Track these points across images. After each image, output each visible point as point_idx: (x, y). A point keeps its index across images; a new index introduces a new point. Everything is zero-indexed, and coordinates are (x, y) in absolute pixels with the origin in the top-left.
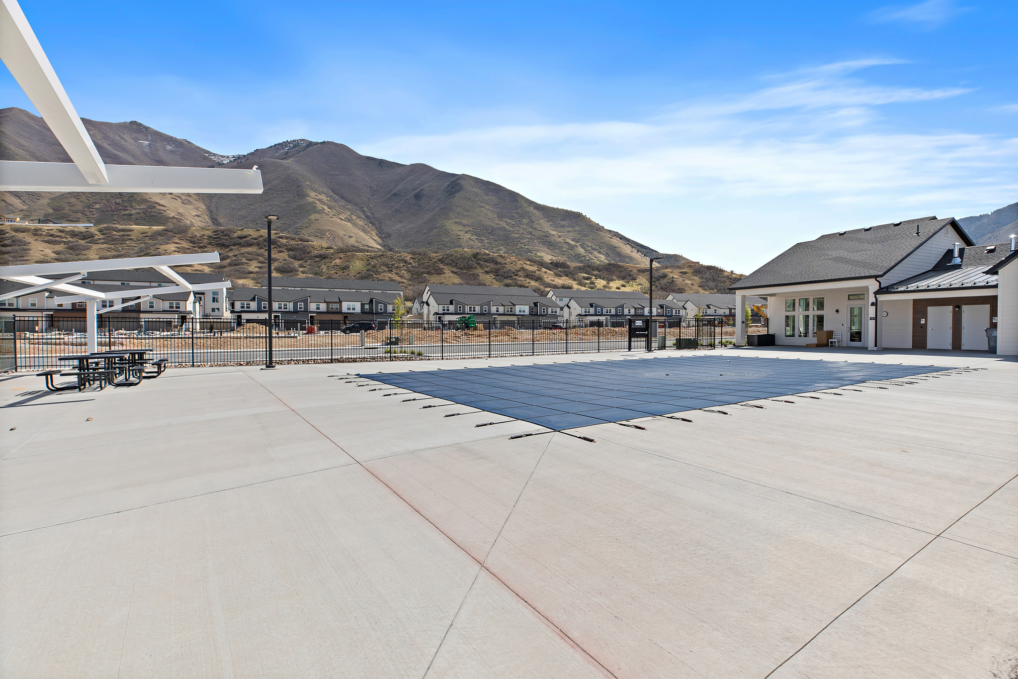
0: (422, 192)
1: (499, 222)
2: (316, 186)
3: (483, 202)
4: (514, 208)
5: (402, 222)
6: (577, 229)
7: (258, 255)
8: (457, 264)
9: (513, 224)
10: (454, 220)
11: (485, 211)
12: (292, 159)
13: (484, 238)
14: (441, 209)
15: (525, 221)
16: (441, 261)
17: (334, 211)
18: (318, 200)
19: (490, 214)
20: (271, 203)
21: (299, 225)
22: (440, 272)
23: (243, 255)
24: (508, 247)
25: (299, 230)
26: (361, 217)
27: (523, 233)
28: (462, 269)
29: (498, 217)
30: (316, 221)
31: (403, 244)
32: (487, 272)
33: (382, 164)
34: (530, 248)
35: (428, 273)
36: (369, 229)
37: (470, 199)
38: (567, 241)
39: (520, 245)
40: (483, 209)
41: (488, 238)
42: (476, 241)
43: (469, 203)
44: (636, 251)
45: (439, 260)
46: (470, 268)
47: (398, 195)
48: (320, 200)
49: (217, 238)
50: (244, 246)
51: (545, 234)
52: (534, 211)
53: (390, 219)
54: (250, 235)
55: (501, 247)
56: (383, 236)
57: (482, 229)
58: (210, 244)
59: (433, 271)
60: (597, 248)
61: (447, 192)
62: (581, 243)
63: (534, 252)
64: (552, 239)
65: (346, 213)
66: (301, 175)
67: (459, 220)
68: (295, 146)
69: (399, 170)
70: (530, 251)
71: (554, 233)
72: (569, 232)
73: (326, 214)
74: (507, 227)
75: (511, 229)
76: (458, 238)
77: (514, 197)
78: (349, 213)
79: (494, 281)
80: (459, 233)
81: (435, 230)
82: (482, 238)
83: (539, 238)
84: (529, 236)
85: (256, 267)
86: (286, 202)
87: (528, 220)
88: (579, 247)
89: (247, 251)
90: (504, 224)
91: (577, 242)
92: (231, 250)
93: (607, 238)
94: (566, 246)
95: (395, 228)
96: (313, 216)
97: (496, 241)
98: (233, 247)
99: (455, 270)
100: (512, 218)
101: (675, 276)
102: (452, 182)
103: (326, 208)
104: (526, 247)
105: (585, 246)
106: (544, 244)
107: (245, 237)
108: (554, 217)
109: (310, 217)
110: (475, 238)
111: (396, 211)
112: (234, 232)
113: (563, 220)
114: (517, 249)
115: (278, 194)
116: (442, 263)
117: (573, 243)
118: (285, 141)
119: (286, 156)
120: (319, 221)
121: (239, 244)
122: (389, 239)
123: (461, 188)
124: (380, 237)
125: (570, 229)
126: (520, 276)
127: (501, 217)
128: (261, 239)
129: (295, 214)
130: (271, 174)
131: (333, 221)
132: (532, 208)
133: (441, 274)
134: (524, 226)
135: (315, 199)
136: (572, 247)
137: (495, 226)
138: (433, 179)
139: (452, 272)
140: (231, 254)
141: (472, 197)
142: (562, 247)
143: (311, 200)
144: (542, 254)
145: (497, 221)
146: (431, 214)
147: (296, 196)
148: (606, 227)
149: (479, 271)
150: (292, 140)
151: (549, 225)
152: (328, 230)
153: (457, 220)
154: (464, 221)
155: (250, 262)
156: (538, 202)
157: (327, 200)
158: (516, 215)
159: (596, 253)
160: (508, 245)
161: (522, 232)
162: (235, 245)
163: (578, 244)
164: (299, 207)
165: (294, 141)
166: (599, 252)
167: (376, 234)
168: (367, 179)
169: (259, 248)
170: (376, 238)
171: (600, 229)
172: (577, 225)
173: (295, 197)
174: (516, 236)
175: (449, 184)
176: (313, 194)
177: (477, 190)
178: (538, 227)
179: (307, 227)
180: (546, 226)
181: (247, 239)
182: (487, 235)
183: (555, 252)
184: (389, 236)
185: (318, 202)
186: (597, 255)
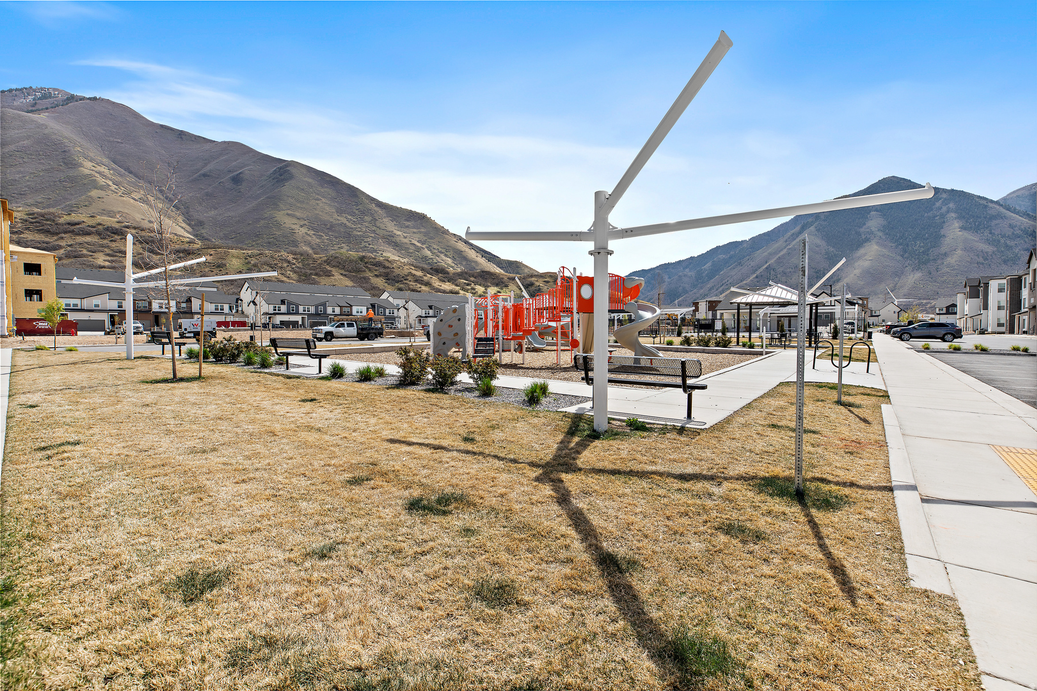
0: (241, 175)
1: (339, 218)
2: (92, 155)
3: (318, 194)
4: (354, 204)
5: (217, 208)
6: (423, 230)
7: (103, 247)
8: (345, 266)
9: (354, 221)
10: (286, 212)
11: (321, 205)
12: (47, 114)
13: (322, 234)
14: (268, 198)
15: (368, 218)
16: (328, 262)
17: (123, 188)
18: (96, 172)
19: (327, 208)
20: (22, 169)
21: (73, 202)
22: (328, 274)
23: (81, 246)
24: (351, 245)
25: (75, 209)
26: (160, 199)
27: (366, 232)
28: (350, 272)
29: (337, 212)
30: (99, 199)
31: (221, 234)
32: (377, 276)
33: (183, 136)
34: (375, 247)
35: (316, 274)
36: (173, 214)
37: (303, 189)
38: (413, 242)
39: (363, 244)
40: (319, 202)
41: (327, 234)
42: (313, 236)
43: (303, 194)
44: (481, 256)
45: (325, 262)
46: (359, 271)
47: (208, 176)
48: (99, 173)
49: (36, 222)
50: (79, 234)
51: (390, 233)
52: (377, 209)
53: (200, 204)
54: (84, 222)
55: (343, 245)
56: (193, 223)
57: (319, 223)
58: (28, 229)
59: (321, 273)
60: (443, 251)
61: (273, 179)
62: (427, 246)
63: (380, 252)
64: (398, 239)
65: (139, 192)
66: (66, 138)
67: (292, 212)
68: (44, 97)
69: (207, 146)
70: (376, 251)
71: (399, 233)
72: (414, 233)
73: (114, 191)
74: (348, 224)
75: (353, 226)
76: (293, 232)
77: (353, 192)
78: (142, 192)
79: (386, 285)
80: (293, 226)
81: (262, 222)
82: (320, 233)
83: (383, 237)
84: (373, 235)
85: (104, 260)
86: (46, 170)
87: (370, 218)
88: (426, 249)
89: (86, 241)
90: (345, 221)
91: (423, 244)
92: (62, 238)
93: (453, 240)
94: (412, 247)
95: (208, 215)
96: (94, 193)
97: (336, 238)
98: (63, 235)
99: (344, 273)
100: (353, 214)
101: (541, 285)
102: (281, 168)
103: (110, 183)
104: (371, 246)
105: (432, 248)
106: (389, 244)
107: (78, 224)
108: (398, 217)
109: (90, 194)
110: (313, 233)
111: (207, 195)
112: (60, 217)
113: (408, 221)
114: (361, 248)
115: (31, 158)
116: (328, 265)
117: (419, 245)
118: (27, 86)
119: (34, 109)
120: (103, 200)
121: (72, 232)
122: (201, 227)
123: (291, 177)
124: (189, 225)
125: (415, 230)
126: (410, 281)
127: (340, 212)
128: (100, 227)
129: (64, 187)
130: (17, 131)
131: (124, 201)
132: (374, 205)
133: (330, 276)
134: (366, 224)
135: (93, 170)
136: (418, 249)
137: (334, 221)
138: (254, 162)
139: (342, 274)
140: (63, 243)
141: (306, 187)
142: (409, 248)
143: (87, 172)
144: (388, 255)
145: (336, 216)
146: (256, 202)
147: (62, 164)
148: (451, 231)
149: (368, 274)
150: (39, 87)
151: (393, 225)
152: (119, 212)
153: (290, 212)
154: (298, 214)
155: (93, 254)
156: (380, 200)
157: (111, 174)
158: (357, 212)
159: (442, 256)
160: (351, 243)
161: (364, 230)
162: (65, 232)
163: (424, 246)
164: (69, 179)
165: (42, 89)
166: (446, 255)
167: (183, 221)
168: (164, 152)
169: (101, 239)
170: (184, 225)
171: (446, 232)
172: (423, 226)
173: (61, 166)
174: (359, 233)
175: (275, 170)
176: (89, 164)
177: (310, 180)
178: (382, 226)
179: (86, 206)
180: (390, 226)
181: (80, 226)
182: (327, 231)
183: (402, 254)
184: (201, 223)
185: (97, 175)
186: (444, 258)
